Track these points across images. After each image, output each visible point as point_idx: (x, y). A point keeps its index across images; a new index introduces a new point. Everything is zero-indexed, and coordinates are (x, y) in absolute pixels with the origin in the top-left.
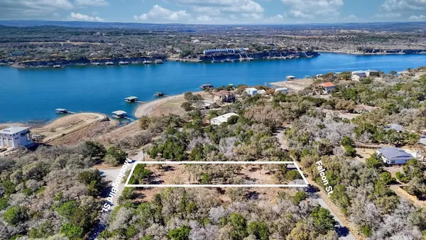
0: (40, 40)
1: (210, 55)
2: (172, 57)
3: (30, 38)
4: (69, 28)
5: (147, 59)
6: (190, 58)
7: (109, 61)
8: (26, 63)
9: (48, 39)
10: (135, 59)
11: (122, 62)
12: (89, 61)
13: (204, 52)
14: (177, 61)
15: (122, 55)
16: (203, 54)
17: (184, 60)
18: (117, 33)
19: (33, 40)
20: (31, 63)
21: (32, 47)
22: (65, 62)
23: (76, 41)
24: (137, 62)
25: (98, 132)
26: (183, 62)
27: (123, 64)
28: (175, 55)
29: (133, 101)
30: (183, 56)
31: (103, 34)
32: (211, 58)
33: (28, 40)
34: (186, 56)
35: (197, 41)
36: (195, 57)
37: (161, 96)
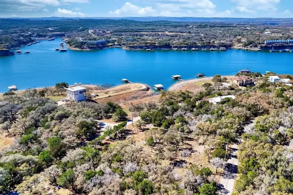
0: (149, 31)
1: (270, 46)
2: (237, 46)
3: (143, 29)
4: (174, 22)
5: (214, 47)
6: (251, 47)
7: (185, 47)
8: (130, 47)
9: (154, 30)
10: (205, 47)
11: (194, 49)
12: (171, 47)
13: (265, 42)
14: (240, 49)
15: (195, 43)
16: (264, 44)
17: (246, 48)
18: (206, 26)
19: (145, 30)
20: (133, 47)
21: (141, 35)
22: (155, 47)
23: (172, 32)
24: (205, 49)
25: (134, 97)
26: (244, 50)
27: (195, 50)
28: (239, 45)
29: (177, 78)
30: (246, 45)
31: (194, 27)
32: (271, 48)
33: (141, 30)
34: (248, 45)
35: (269, 32)
36: (256, 46)
37: (201, 76)
